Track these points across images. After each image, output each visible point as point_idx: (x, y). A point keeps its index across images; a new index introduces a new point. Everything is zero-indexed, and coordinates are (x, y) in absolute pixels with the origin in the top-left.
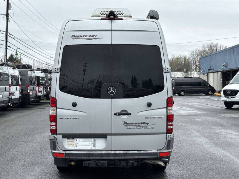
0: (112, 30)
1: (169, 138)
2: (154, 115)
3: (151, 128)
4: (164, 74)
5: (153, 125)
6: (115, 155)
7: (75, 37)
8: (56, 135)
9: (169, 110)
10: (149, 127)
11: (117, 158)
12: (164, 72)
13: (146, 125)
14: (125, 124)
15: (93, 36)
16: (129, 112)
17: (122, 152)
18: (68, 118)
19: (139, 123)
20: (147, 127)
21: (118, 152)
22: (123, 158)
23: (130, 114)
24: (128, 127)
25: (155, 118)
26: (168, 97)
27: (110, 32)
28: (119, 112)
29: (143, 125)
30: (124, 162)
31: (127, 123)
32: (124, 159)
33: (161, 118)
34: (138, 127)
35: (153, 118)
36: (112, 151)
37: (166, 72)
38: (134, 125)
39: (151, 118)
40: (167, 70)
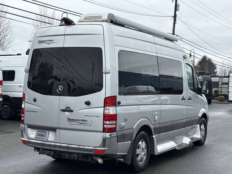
0: (65, 35)
1: (105, 137)
2: (92, 114)
3: (89, 125)
4: (104, 75)
5: (91, 123)
6: (60, 147)
7: (40, 42)
8: (23, 125)
9: (106, 109)
10: (88, 124)
11: (61, 150)
12: (104, 73)
13: (85, 122)
14: (69, 120)
15: (51, 41)
16: (72, 109)
17: (65, 145)
18: (31, 111)
19: (79, 120)
20: (86, 124)
21: (63, 145)
22: (66, 150)
23: (72, 111)
24: (71, 123)
25: (93, 116)
26: (106, 97)
27: (64, 36)
28: (64, 108)
29: (82, 122)
30: (67, 155)
31: (70, 119)
32: (67, 152)
33: (98, 116)
34: (78, 124)
35: (91, 116)
36: (59, 143)
37: (105, 73)
38: (75, 122)
39: (89, 116)
40: (105, 71)
